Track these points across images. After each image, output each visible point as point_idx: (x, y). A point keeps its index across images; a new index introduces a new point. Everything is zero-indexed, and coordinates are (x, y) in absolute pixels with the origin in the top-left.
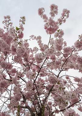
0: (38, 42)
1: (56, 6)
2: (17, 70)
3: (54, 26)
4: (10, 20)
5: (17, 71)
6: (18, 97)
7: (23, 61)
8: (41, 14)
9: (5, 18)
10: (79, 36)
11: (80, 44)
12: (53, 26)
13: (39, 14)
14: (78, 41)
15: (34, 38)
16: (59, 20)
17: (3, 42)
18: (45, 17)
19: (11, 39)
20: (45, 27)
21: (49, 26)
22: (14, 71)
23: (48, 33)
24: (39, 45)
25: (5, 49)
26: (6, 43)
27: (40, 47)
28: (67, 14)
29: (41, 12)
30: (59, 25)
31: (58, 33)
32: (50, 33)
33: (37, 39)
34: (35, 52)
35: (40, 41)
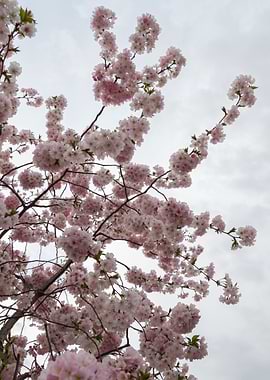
0: (50, 115)
1: (158, 25)
3: (128, 82)
8: (99, 27)
10: (194, 138)
11: (187, 162)
12: (124, 79)
14: (186, 150)
15: (32, 100)
16: (148, 70)
18: (109, 41)
20: (98, 72)
23: (97, 96)
24: (48, 125)
27: (50, 134)
28: (175, 66)
29: (101, 20)
30: (142, 85)
31: (146, 99)
32: (107, 100)
33: (49, 103)
34: (21, 148)
35: (58, 115)
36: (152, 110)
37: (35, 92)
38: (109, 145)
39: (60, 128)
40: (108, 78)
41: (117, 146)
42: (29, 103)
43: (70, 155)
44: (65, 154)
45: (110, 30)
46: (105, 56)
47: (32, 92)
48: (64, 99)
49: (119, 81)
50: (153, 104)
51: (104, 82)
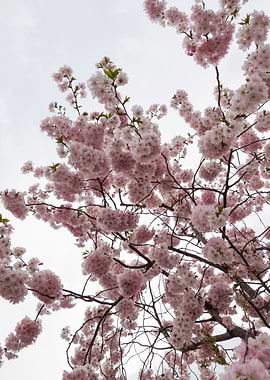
0: (182, 113)
2: (150, 229)
3: (218, 29)
4: (73, 79)
5: (153, 231)
6: (193, 305)
7: (156, 197)
9: (58, 77)
12: (213, 30)
13: (153, 18)
15: (159, 113)
17: (80, 151)
18: (175, 17)
19: (99, 132)
20: (189, 47)
21: (199, 37)
22: (145, 234)
23: (204, 65)
24: (187, 120)
25: (96, 169)
26: (91, 148)
27: (194, 126)
29: (155, 8)
30: (230, 17)
31: (248, 30)
32: (215, 60)
33: (174, 105)
34: (181, 154)
35: (187, 107)
36: (262, 33)
37: (156, 106)
38: (253, 97)
39: (197, 115)
40: (199, 44)
41: (260, 90)
42: (159, 117)
43: (229, 131)
44: (225, 134)
45: (168, 7)
46: (182, 30)
47: (154, 108)
48: (181, 92)
49: (210, 36)
50: (258, 27)
51: (200, 49)
